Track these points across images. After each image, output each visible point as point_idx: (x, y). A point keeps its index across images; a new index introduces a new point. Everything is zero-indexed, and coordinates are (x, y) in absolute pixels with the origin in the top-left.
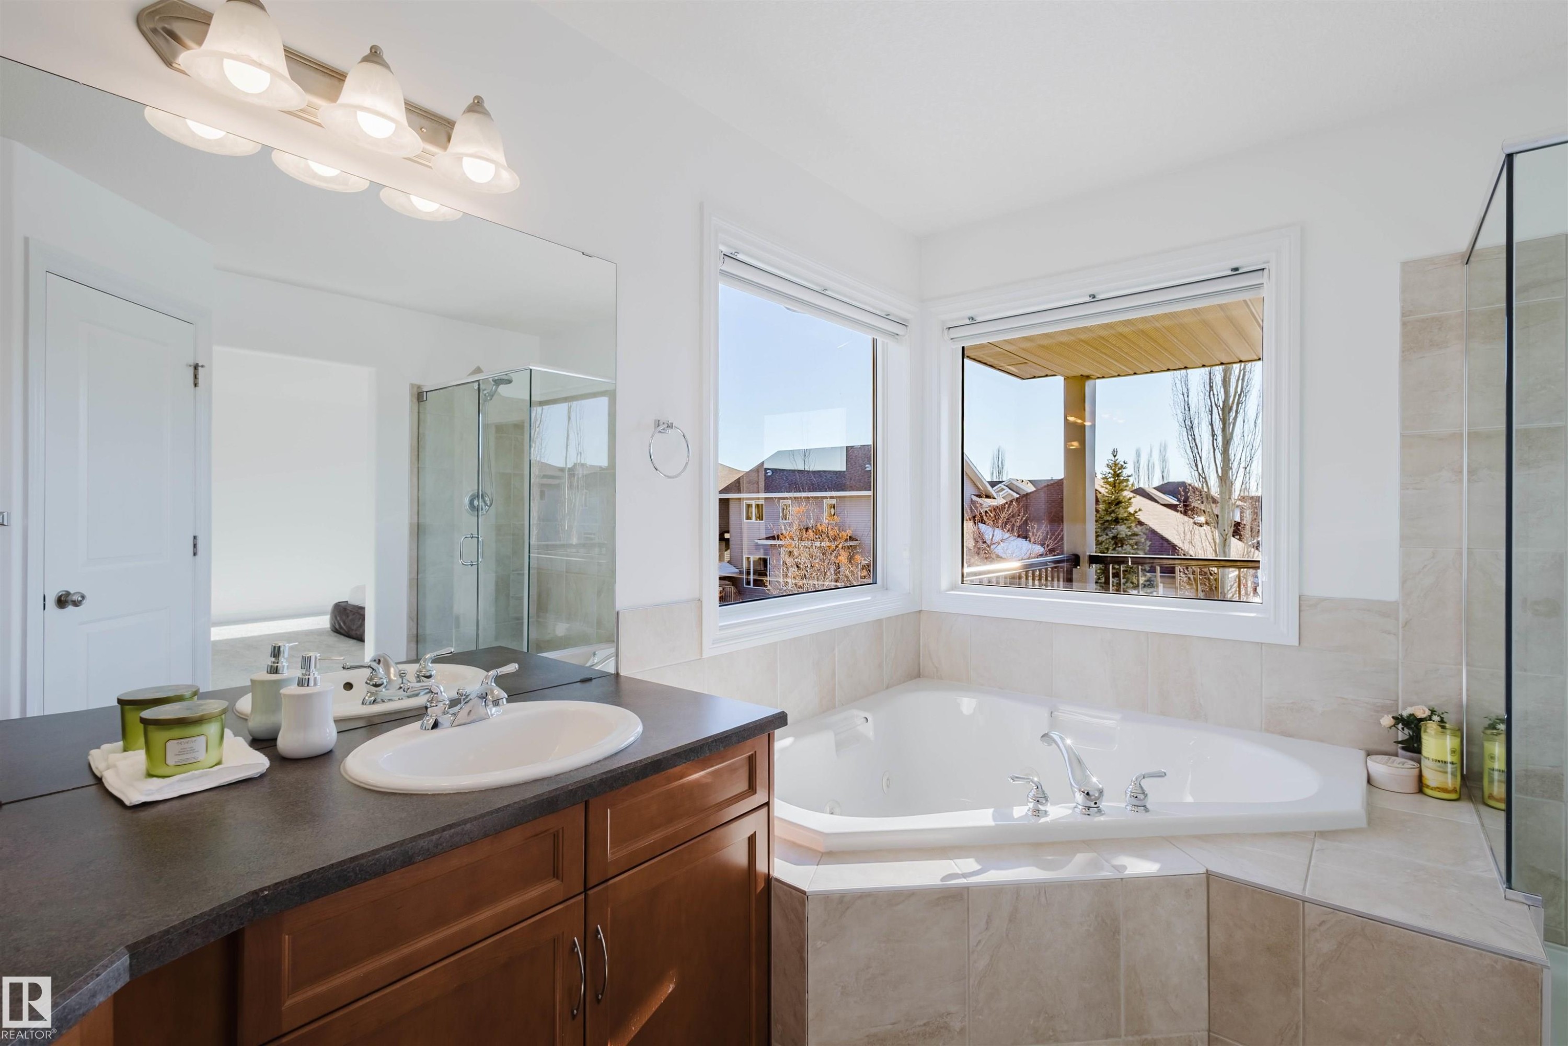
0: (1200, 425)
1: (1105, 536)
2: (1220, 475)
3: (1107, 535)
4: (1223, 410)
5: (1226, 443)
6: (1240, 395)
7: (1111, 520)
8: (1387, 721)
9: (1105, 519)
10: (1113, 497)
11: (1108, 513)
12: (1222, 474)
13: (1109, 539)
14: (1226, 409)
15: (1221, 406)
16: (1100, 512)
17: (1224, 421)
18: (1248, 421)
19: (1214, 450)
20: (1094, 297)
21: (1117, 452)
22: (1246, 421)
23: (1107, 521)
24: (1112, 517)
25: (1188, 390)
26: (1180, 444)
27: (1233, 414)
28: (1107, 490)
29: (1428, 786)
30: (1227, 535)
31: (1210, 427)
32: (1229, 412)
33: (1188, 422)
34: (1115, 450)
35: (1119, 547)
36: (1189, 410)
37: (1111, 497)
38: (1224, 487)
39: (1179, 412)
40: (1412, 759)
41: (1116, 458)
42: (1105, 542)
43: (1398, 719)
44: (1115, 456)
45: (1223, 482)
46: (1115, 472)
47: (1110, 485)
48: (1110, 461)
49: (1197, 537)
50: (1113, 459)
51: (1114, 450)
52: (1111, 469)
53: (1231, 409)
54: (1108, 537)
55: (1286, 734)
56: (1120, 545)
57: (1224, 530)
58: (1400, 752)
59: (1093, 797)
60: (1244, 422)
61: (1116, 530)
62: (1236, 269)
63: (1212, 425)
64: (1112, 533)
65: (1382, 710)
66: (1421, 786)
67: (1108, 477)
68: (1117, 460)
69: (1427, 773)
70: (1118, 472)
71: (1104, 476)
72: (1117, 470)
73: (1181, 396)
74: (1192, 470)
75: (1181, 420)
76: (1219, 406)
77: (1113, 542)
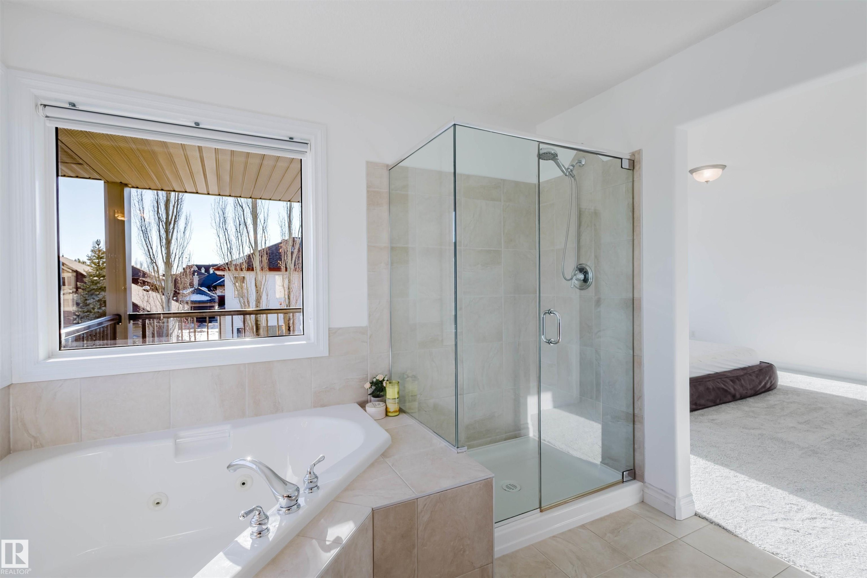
0: (151, 231)
1: (92, 300)
2: (165, 261)
3: (94, 299)
4: (166, 223)
5: (168, 242)
6: (176, 216)
7: (97, 289)
8: (368, 385)
9: (92, 288)
10: (98, 272)
11: (94, 284)
12: (166, 261)
13: (95, 301)
14: (168, 223)
15: (165, 221)
16: (87, 283)
17: (167, 231)
18: (180, 232)
19: (161, 247)
20: (198, 125)
21: (100, 242)
22: (179, 231)
23: (94, 289)
24: (97, 286)
25: (143, 208)
26: (139, 241)
27: (172, 226)
28: (92, 268)
29: (390, 412)
30: (170, 296)
31: (158, 233)
32: (170, 225)
33: (143, 228)
34: (99, 241)
35: (103, 307)
36: (144, 221)
37: (96, 273)
38: (168, 268)
39: (137, 221)
40: (381, 401)
41: (100, 246)
42: (92, 303)
43: (372, 383)
44: (98, 245)
45: (167, 266)
46: (99, 256)
47: (95, 265)
48: (94, 248)
49: (151, 298)
50: (97, 247)
51: (97, 241)
52: (95, 254)
53: (170, 223)
54: (94, 300)
55: (323, 406)
56: (103, 306)
57: (168, 294)
58: (373, 398)
59: (294, 498)
60: (177, 232)
61: (101, 296)
62: (291, 138)
63: (159, 231)
64: (98, 297)
65: (365, 380)
66: (387, 413)
67: (93, 259)
68: (100, 247)
69: (389, 406)
70: (102, 256)
71: (90, 258)
72: (100, 254)
73: (139, 212)
74: (147, 258)
75: (139, 226)
76: (163, 221)
77: (99, 304)
